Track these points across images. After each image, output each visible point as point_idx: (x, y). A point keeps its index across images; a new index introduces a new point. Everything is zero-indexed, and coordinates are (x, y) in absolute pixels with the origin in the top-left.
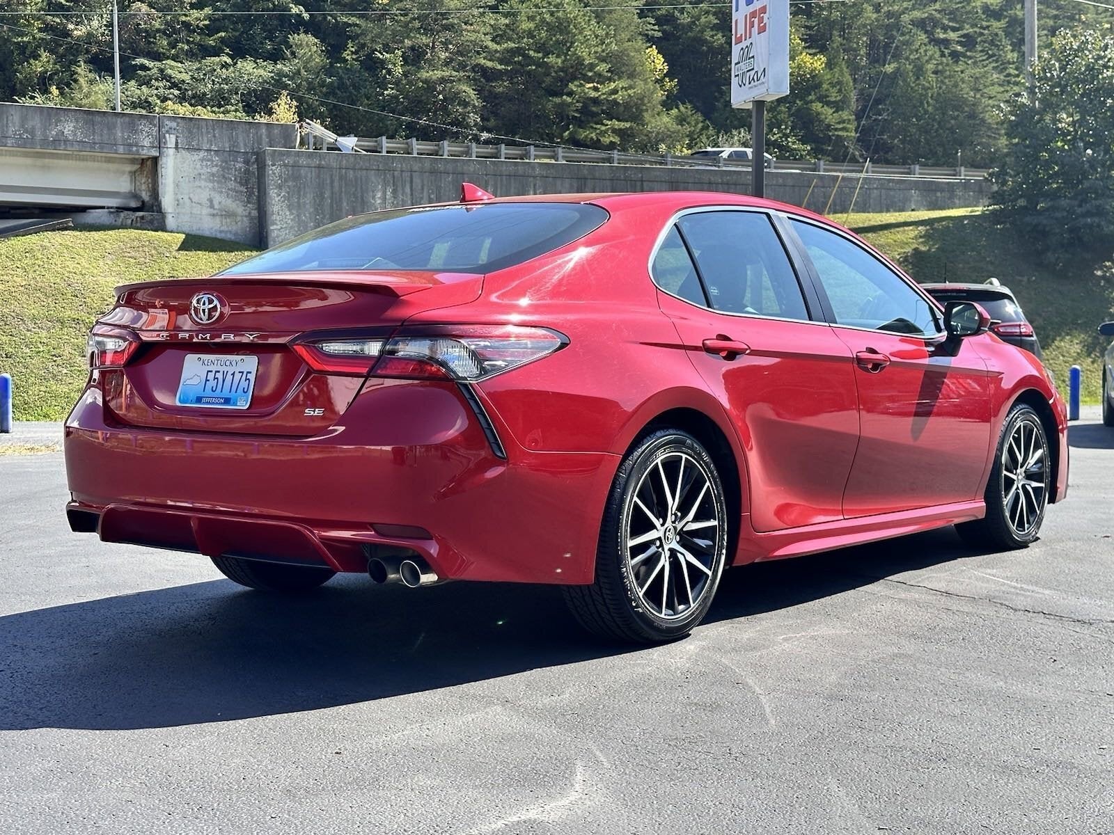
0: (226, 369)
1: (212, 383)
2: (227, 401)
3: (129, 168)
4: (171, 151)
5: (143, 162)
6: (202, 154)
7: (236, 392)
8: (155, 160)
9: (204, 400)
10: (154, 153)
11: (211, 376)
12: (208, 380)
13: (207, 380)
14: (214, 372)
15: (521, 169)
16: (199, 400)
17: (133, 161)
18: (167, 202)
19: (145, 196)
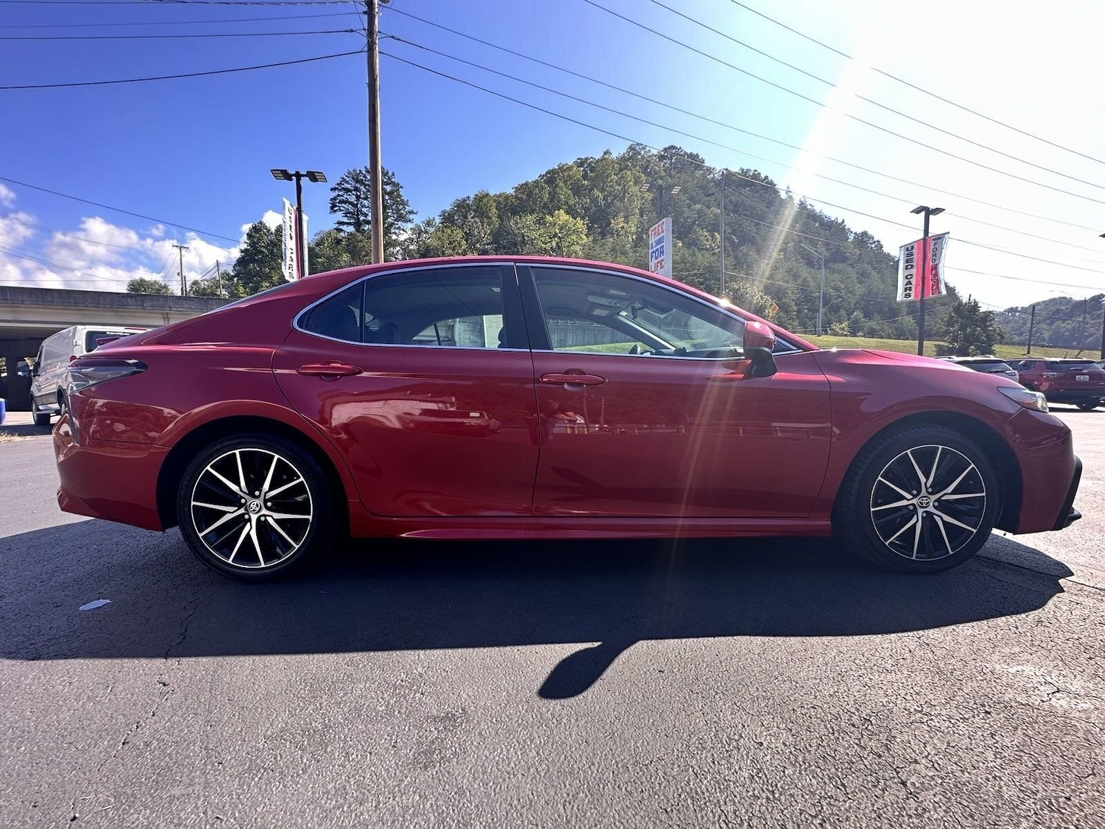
3: (445, 328)
4: (457, 323)
5: (449, 326)
6: (467, 324)
8: (453, 326)
10: (453, 324)
15: (565, 327)
17: (446, 326)
18: (457, 339)
19: (450, 337)
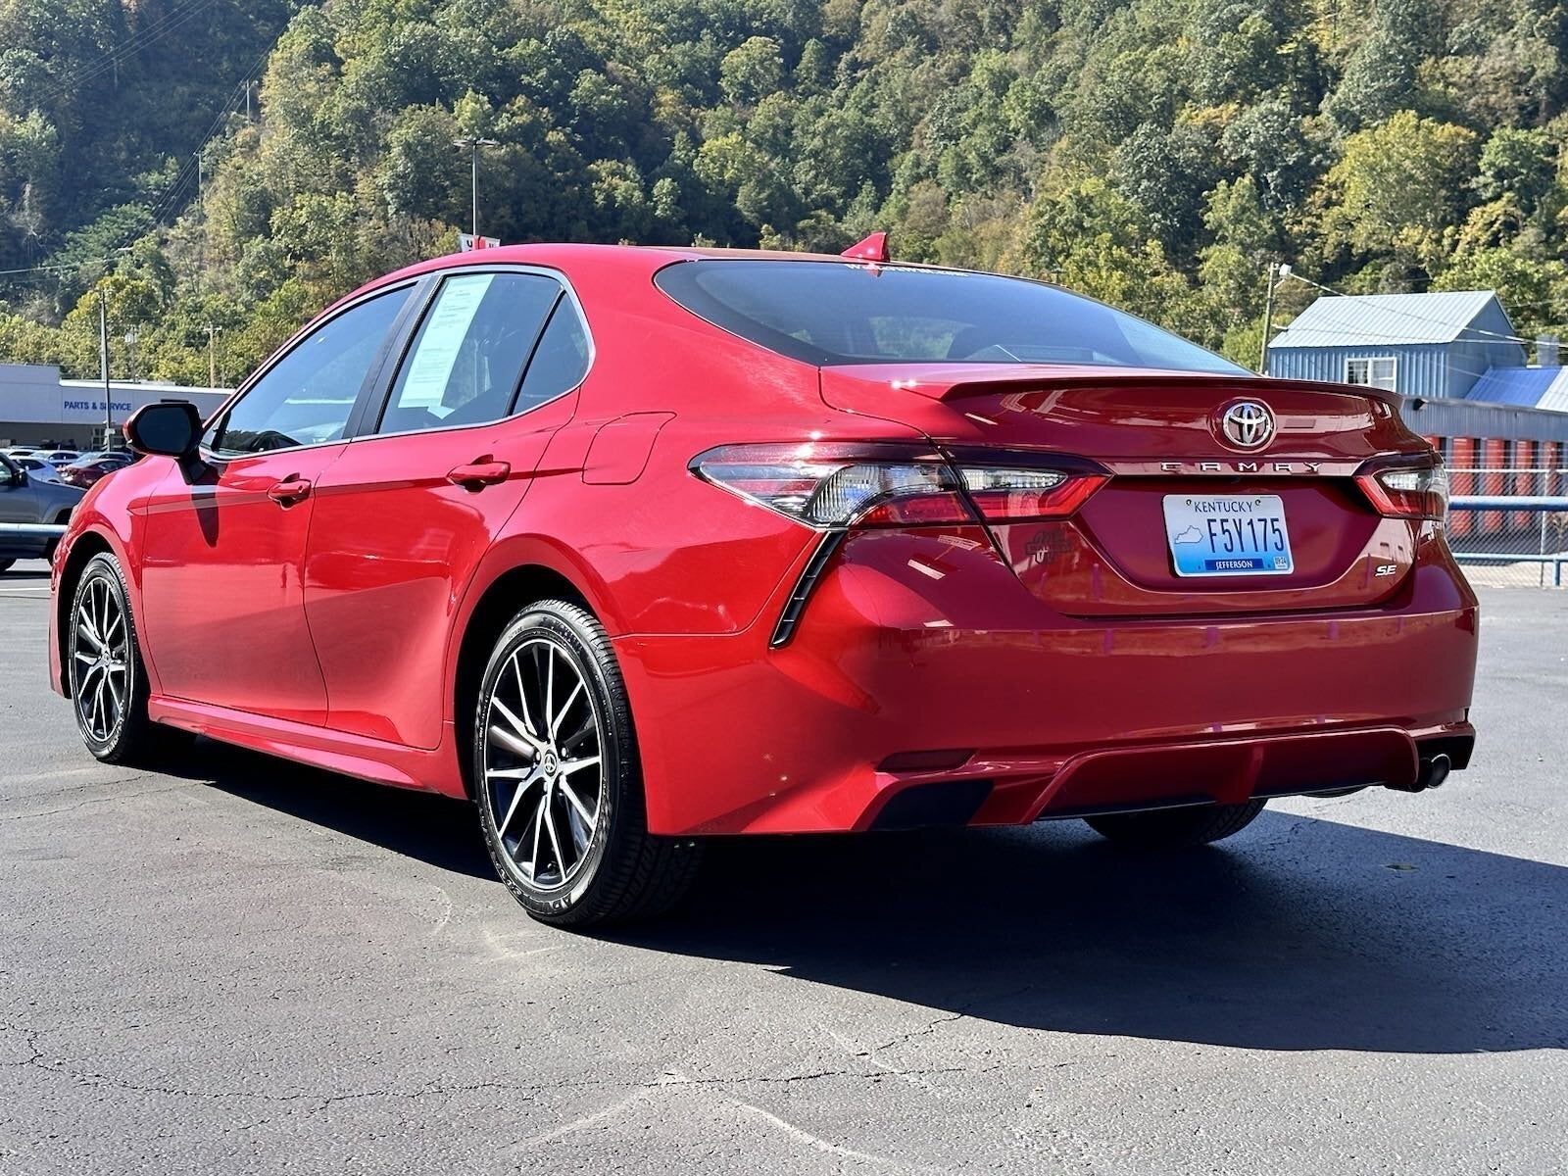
0: (1237, 516)
1: (1221, 539)
2: (1258, 564)
7: (1266, 549)
9: (1219, 565)
11: (1216, 528)
12: (1215, 535)
13: (1212, 535)
14: (1219, 522)
16: (1211, 565)
